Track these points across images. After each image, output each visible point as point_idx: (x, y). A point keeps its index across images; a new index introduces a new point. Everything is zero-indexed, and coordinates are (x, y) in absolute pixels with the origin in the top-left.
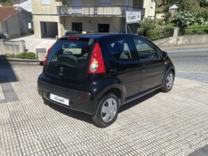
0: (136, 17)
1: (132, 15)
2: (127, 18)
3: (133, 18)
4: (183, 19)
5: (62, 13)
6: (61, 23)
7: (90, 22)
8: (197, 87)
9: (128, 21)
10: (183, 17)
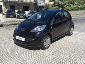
0: (42, 3)
1: (40, 2)
2: (38, 3)
3: (41, 3)
4: (63, 4)
5: (4, 1)
6: (4, 5)
7: (19, 5)
8: (76, 33)
9: (39, 5)
10: (63, 3)
